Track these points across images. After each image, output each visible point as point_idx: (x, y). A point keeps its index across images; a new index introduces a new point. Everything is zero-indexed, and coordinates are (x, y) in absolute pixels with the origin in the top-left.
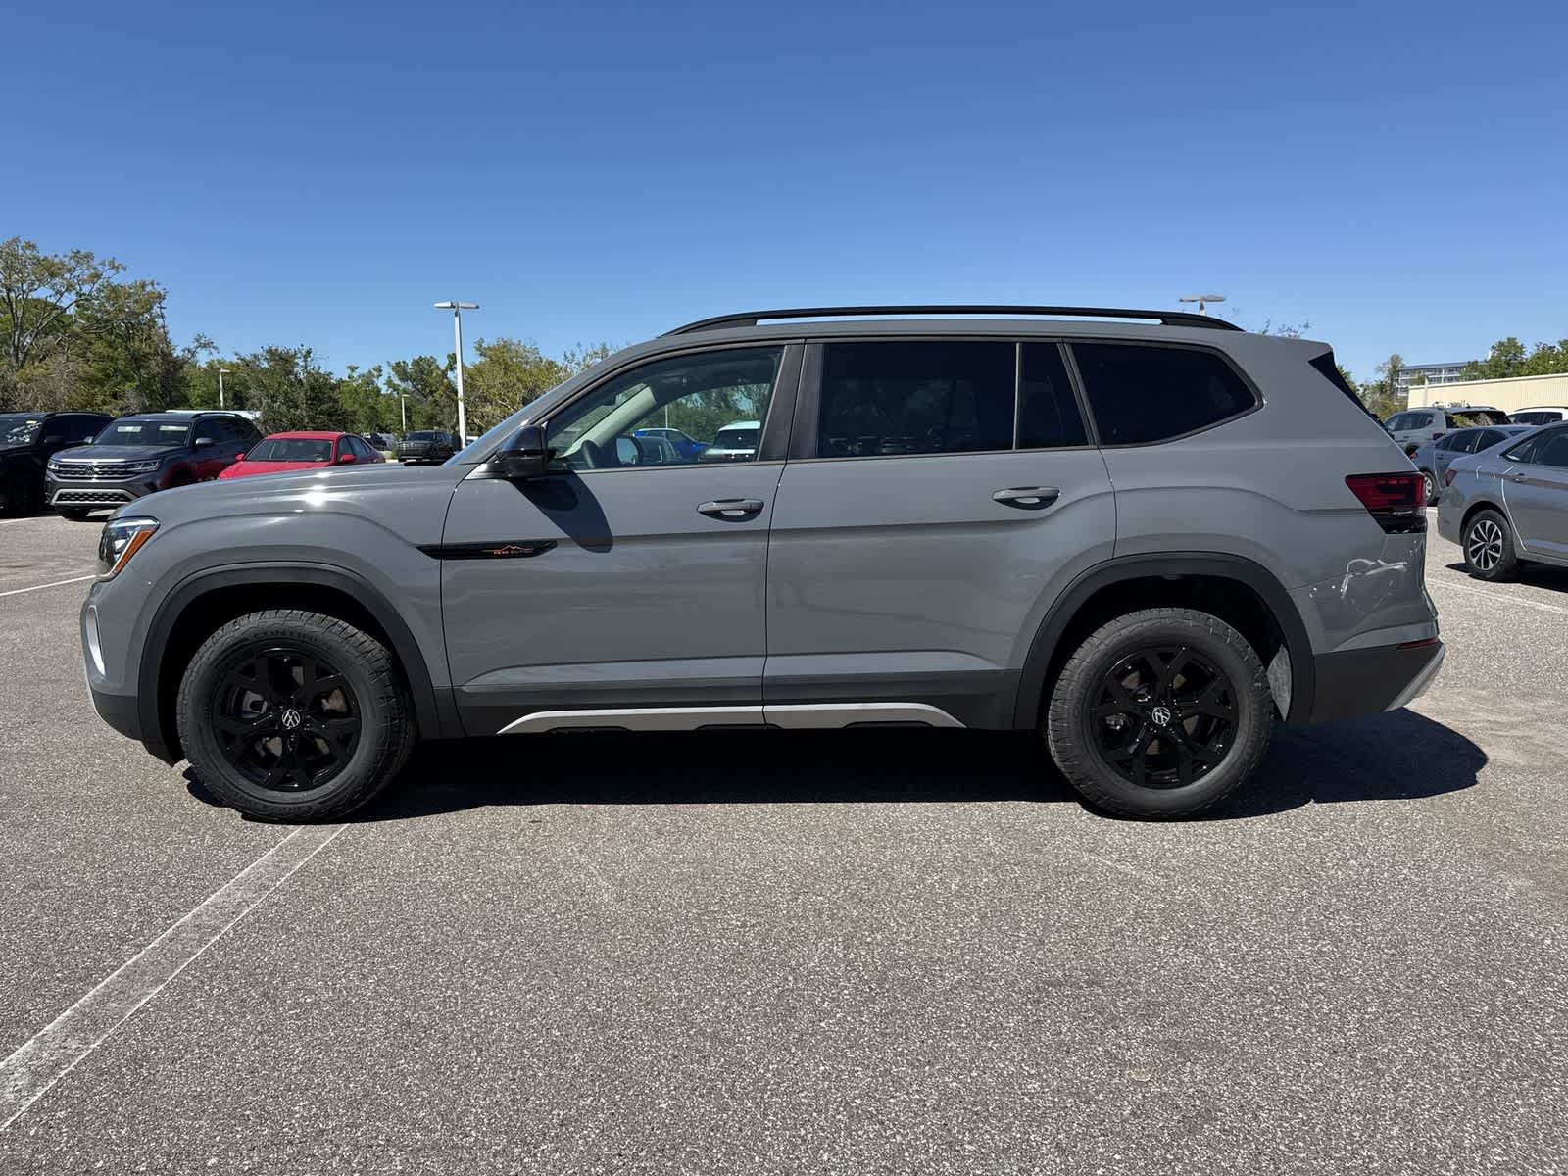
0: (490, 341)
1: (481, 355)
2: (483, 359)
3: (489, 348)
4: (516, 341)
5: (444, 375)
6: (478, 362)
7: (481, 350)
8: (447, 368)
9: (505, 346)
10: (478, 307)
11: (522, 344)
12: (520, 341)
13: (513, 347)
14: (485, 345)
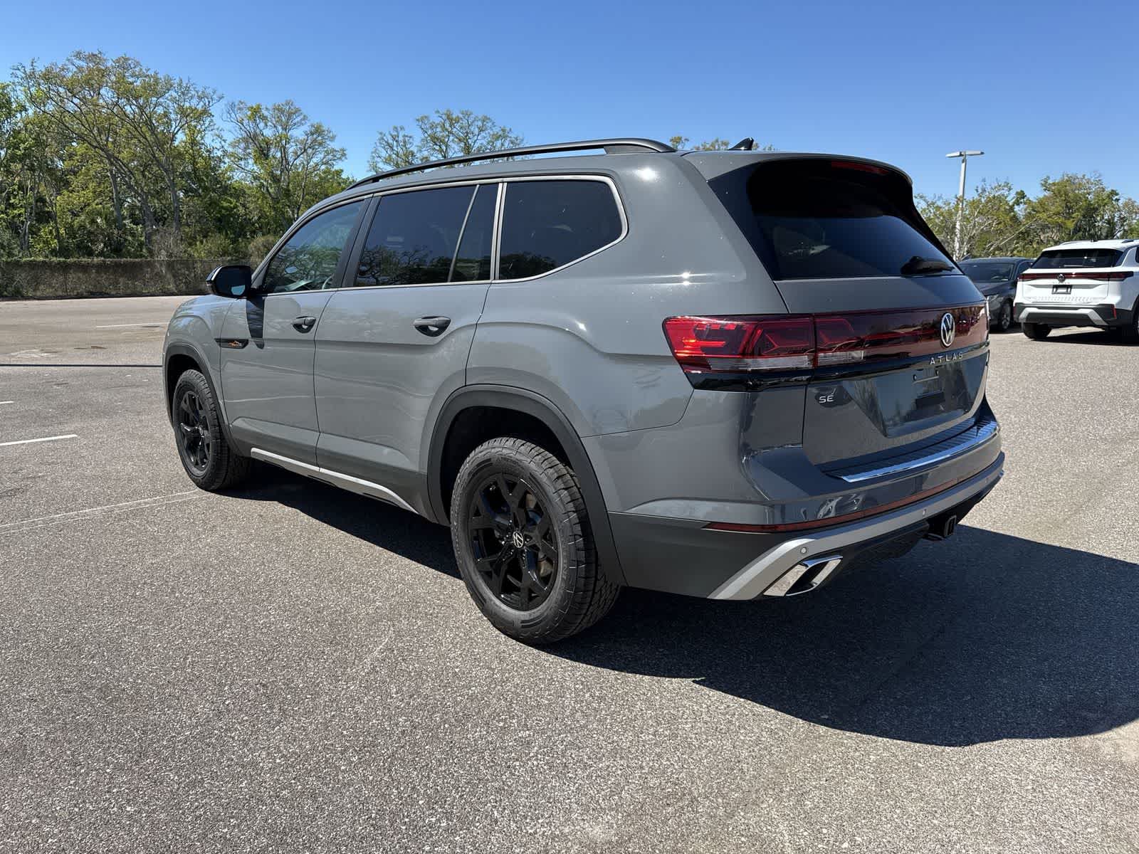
0: (1055, 178)
1: (1045, 190)
2: (1047, 193)
3: (1054, 184)
4: (1080, 176)
5: (1012, 208)
6: (1041, 196)
7: (1046, 187)
8: (1014, 203)
9: (1070, 181)
10: (982, 153)
11: (1086, 177)
12: (1084, 176)
13: (1077, 181)
14: (1050, 181)
